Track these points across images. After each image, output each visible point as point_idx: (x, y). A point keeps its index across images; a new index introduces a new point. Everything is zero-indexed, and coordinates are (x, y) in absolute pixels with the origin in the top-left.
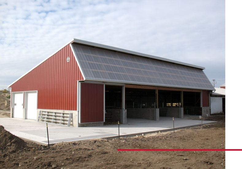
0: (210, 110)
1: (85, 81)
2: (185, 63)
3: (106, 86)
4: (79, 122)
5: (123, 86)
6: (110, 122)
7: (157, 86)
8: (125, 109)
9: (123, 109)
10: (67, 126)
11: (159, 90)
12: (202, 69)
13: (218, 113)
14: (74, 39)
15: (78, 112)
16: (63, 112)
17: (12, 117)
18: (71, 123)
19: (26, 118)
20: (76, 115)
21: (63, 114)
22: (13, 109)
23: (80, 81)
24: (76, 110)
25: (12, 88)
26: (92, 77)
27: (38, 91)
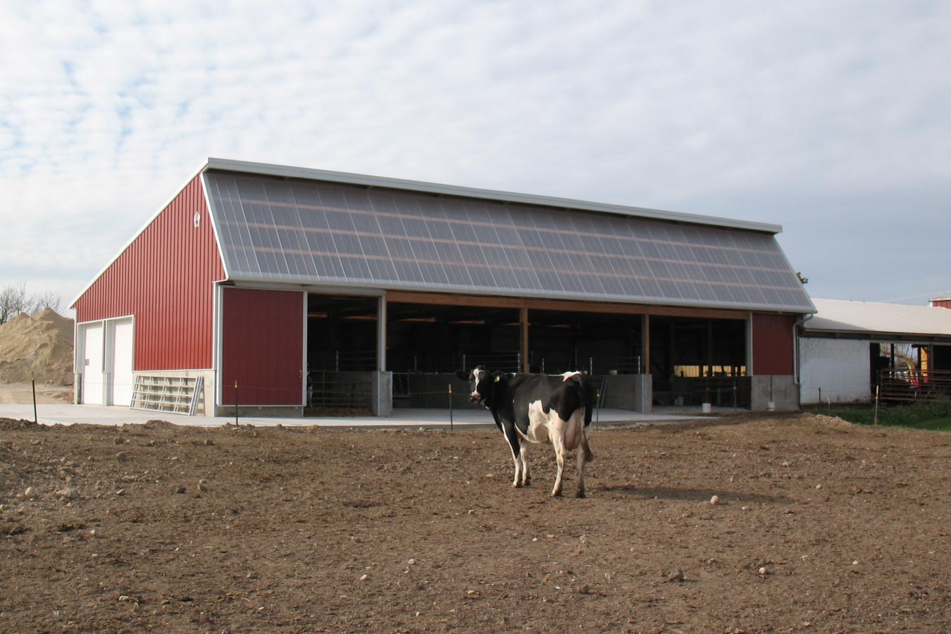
0: (798, 387)
1: (236, 284)
2: (675, 214)
3: (311, 296)
4: (217, 403)
5: (381, 297)
6: (333, 409)
7: (526, 298)
8: (388, 369)
9: (380, 369)
10: (189, 414)
11: (530, 311)
12: (772, 234)
13: (843, 400)
14: (209, 159)
15: (216, 371)
16: (187, 375)
17: (79, 403)
18: (200, 406)
19: (110, 403)
20: (211, 383)
21: (186, 380)
22: (81, 378)
23: (221, 284)
24: (210, 367)
25: (78, 309)
26: (254, 270)
27: (136, 316)
